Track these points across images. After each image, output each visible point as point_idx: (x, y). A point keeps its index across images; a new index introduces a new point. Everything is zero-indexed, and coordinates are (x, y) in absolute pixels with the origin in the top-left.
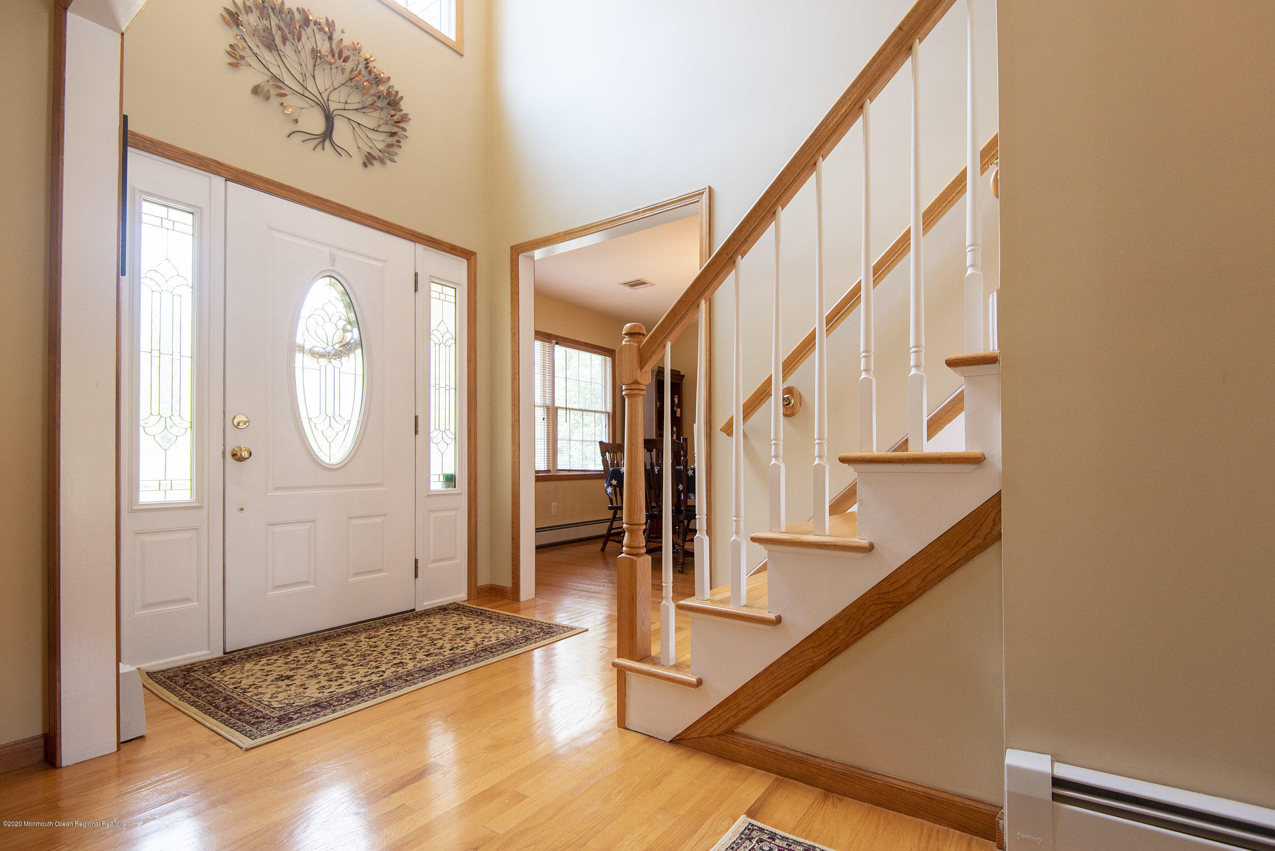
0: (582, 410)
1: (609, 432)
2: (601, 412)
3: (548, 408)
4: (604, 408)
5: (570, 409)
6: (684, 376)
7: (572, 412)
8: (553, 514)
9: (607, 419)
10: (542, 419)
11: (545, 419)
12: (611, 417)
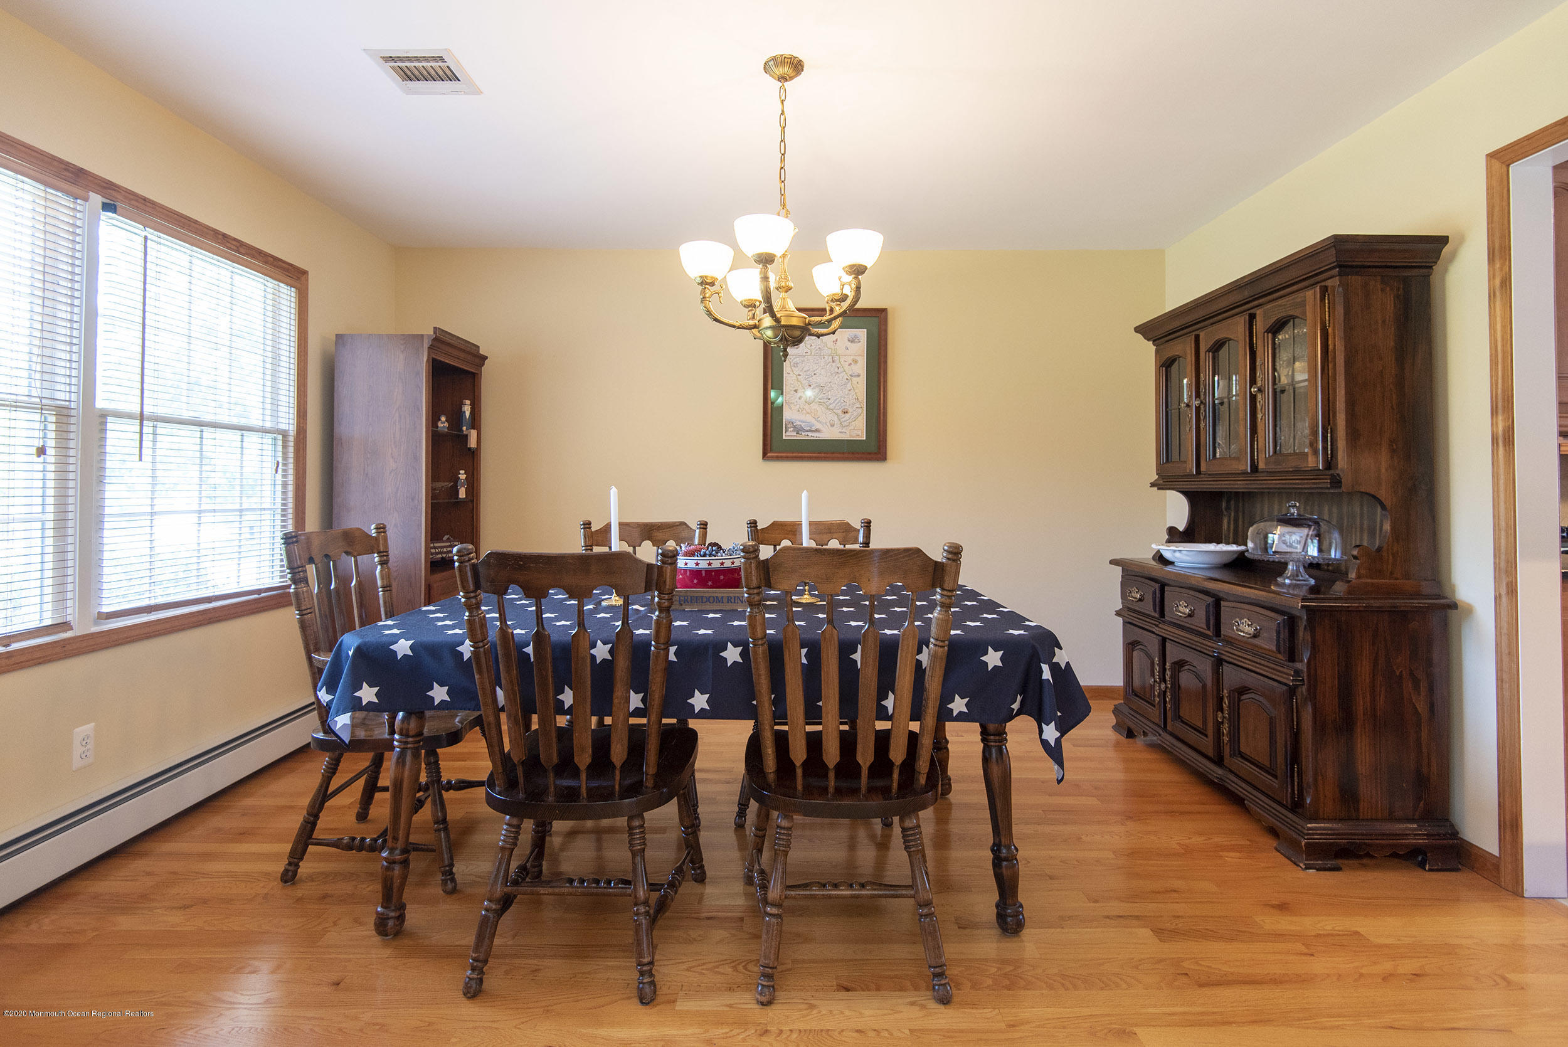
0: (201, 424)
1: (285, 485)
2: (264, 431)
3: (63, 413)
4: (268, 418)
5: (157, 419)
6: (486, 358)
7: (162, 428)
8: (77, 763)
9: (280, 448)
10: (34, 450)
11: (50, 451)
12: (291, 444)
